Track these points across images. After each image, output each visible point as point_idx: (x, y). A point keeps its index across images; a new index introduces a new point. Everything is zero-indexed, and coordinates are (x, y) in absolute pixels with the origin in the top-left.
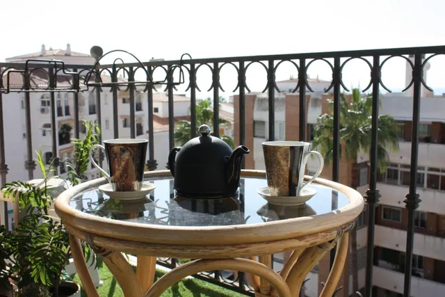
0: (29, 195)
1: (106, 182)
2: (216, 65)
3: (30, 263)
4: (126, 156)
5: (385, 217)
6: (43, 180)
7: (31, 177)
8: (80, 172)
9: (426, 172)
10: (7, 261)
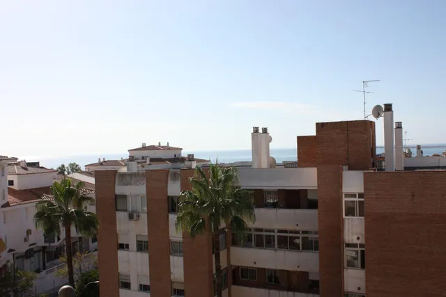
9: (276, 234)
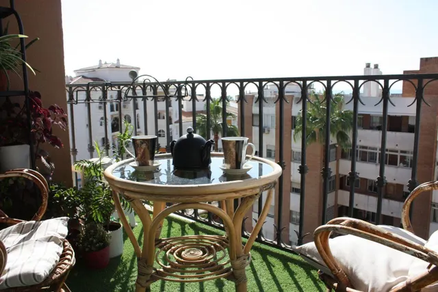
0: (90, 168)
1: (133, 161)
2: (208, 84)
3: (91, 209)
4: (144, 146)
5: (348, 184)
6: (98, 159)
7: (92, 157)
8: (121, 154)
9: (378, 152)
10: (78, 208)
